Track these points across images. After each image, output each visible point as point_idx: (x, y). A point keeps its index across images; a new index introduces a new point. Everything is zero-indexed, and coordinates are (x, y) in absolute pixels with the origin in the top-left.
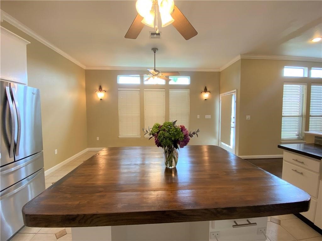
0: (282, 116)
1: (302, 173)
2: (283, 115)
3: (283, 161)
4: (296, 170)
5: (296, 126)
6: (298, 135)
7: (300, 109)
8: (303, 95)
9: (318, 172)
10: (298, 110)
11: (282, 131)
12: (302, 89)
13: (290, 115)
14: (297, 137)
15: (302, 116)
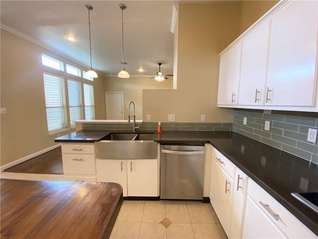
0: (46, 108)
1: (81, 159)
2: (46, 106)
3: (62, 154)
4: (76, 159)
5: (59, 116)
6: (63, 124)
7: (60, 100)
8: (62, 87)
9: (94, 153)
10: (59, 102)
11: (48, 123)
12: (61, 82)
13: (53, 106)
14: (61, 126)
15: (63, 107)
